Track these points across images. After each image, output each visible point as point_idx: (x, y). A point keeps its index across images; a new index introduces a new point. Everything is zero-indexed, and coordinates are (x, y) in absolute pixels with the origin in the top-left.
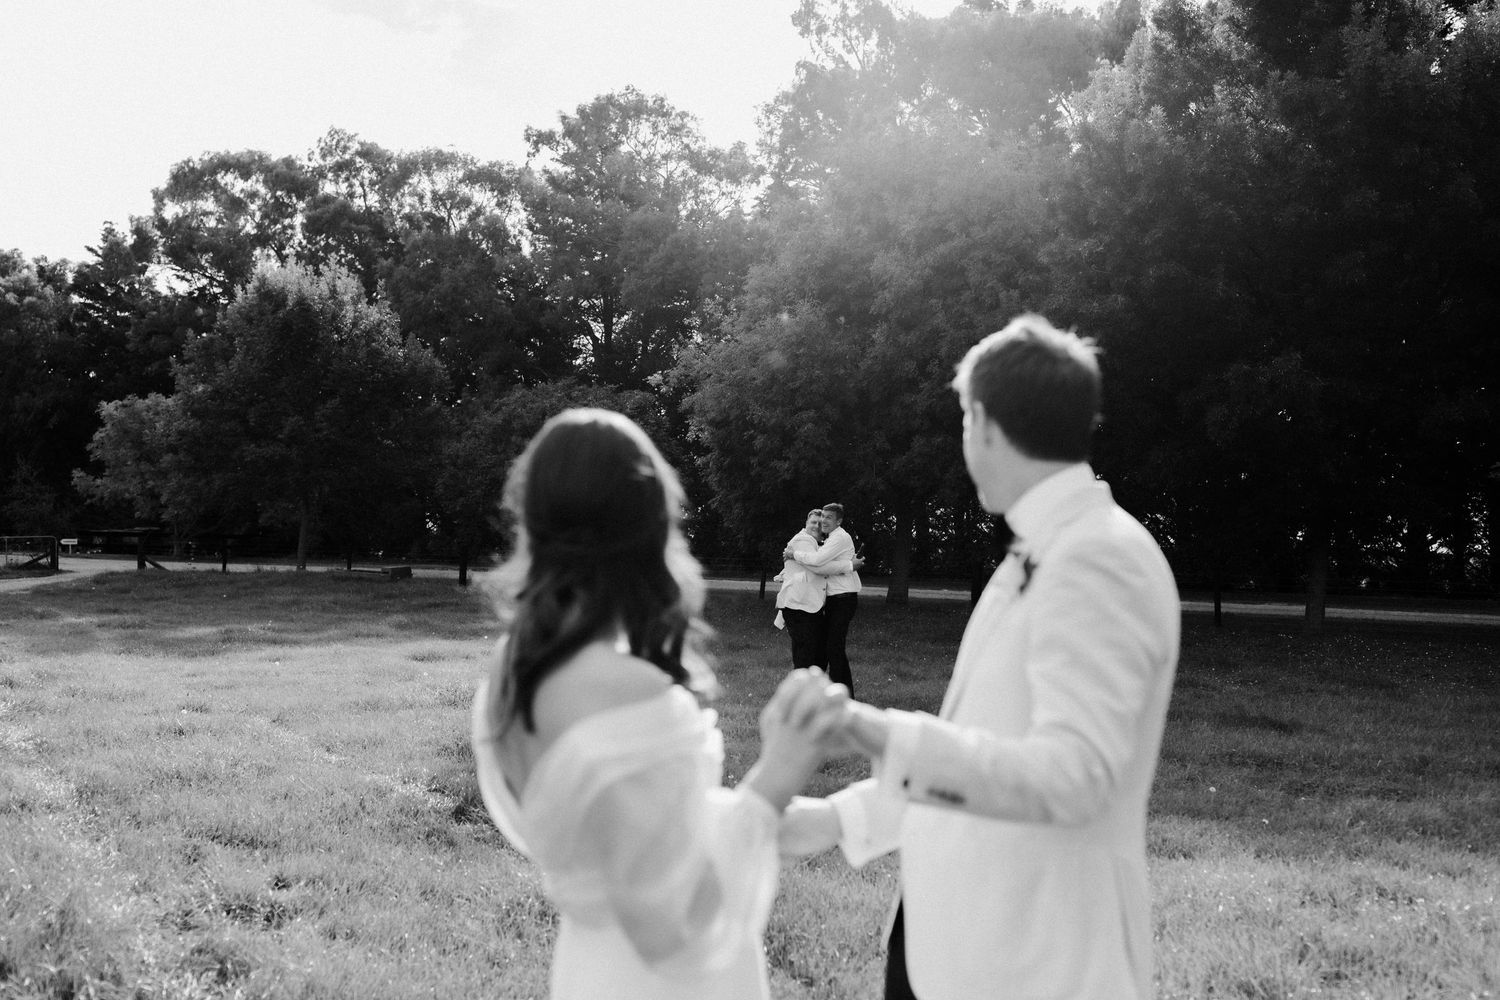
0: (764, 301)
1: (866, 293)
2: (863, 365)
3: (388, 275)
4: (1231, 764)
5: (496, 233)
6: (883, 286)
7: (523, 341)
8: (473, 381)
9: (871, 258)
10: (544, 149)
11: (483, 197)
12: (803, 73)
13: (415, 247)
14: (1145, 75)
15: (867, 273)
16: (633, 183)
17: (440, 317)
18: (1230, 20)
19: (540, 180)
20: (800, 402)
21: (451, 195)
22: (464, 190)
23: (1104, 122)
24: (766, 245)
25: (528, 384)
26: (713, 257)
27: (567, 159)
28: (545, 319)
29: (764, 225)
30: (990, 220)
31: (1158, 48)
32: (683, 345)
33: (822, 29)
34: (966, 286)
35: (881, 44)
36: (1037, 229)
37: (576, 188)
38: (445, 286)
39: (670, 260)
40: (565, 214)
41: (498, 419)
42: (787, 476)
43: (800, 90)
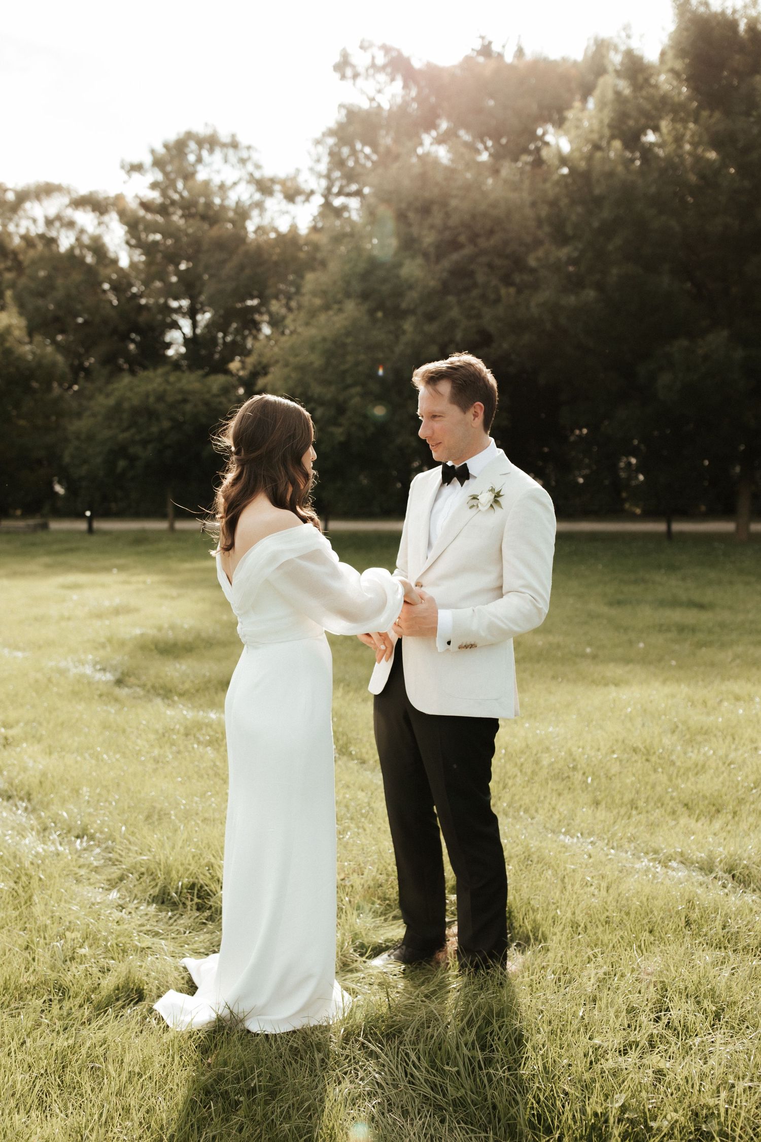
0: (318, 302)
1: (398, 293)
2: (398, 349)
3: (13, 285)
4: (660, 631)
5: (98, 248)
6: (411, 287)
7: (126, 338)
8: (88, 371)
9: (400, 265)
10: (136, 175)
11: (86, 219)
12: (344, 112)
13: (33, 262)
14: (607, 115)
15: (398, 277)
16: (209, 205)
17: (57, 319)
18: (672, 70)
19: (132, 204)
20: (349, 381)
21: (59, 217)
22: (70, 213)
23: (577, 155)
24: (319, 256)
25: (132, 372)
26: (276, 264)
27: (154, 186)
28: (143, 318)
29: (315, 237)
30: (491, 232)
31: (618, 94)
32: (255, 338)
33: (356, 76)
34: (475, 285)
35: (406, 86)
36: (528, 239)
37: (163, 210)
38: (59, 294)
39: (242, 267)
40: (155, 232)
41: (111, 401)
42: (342, 439)
43: (342, 127)
